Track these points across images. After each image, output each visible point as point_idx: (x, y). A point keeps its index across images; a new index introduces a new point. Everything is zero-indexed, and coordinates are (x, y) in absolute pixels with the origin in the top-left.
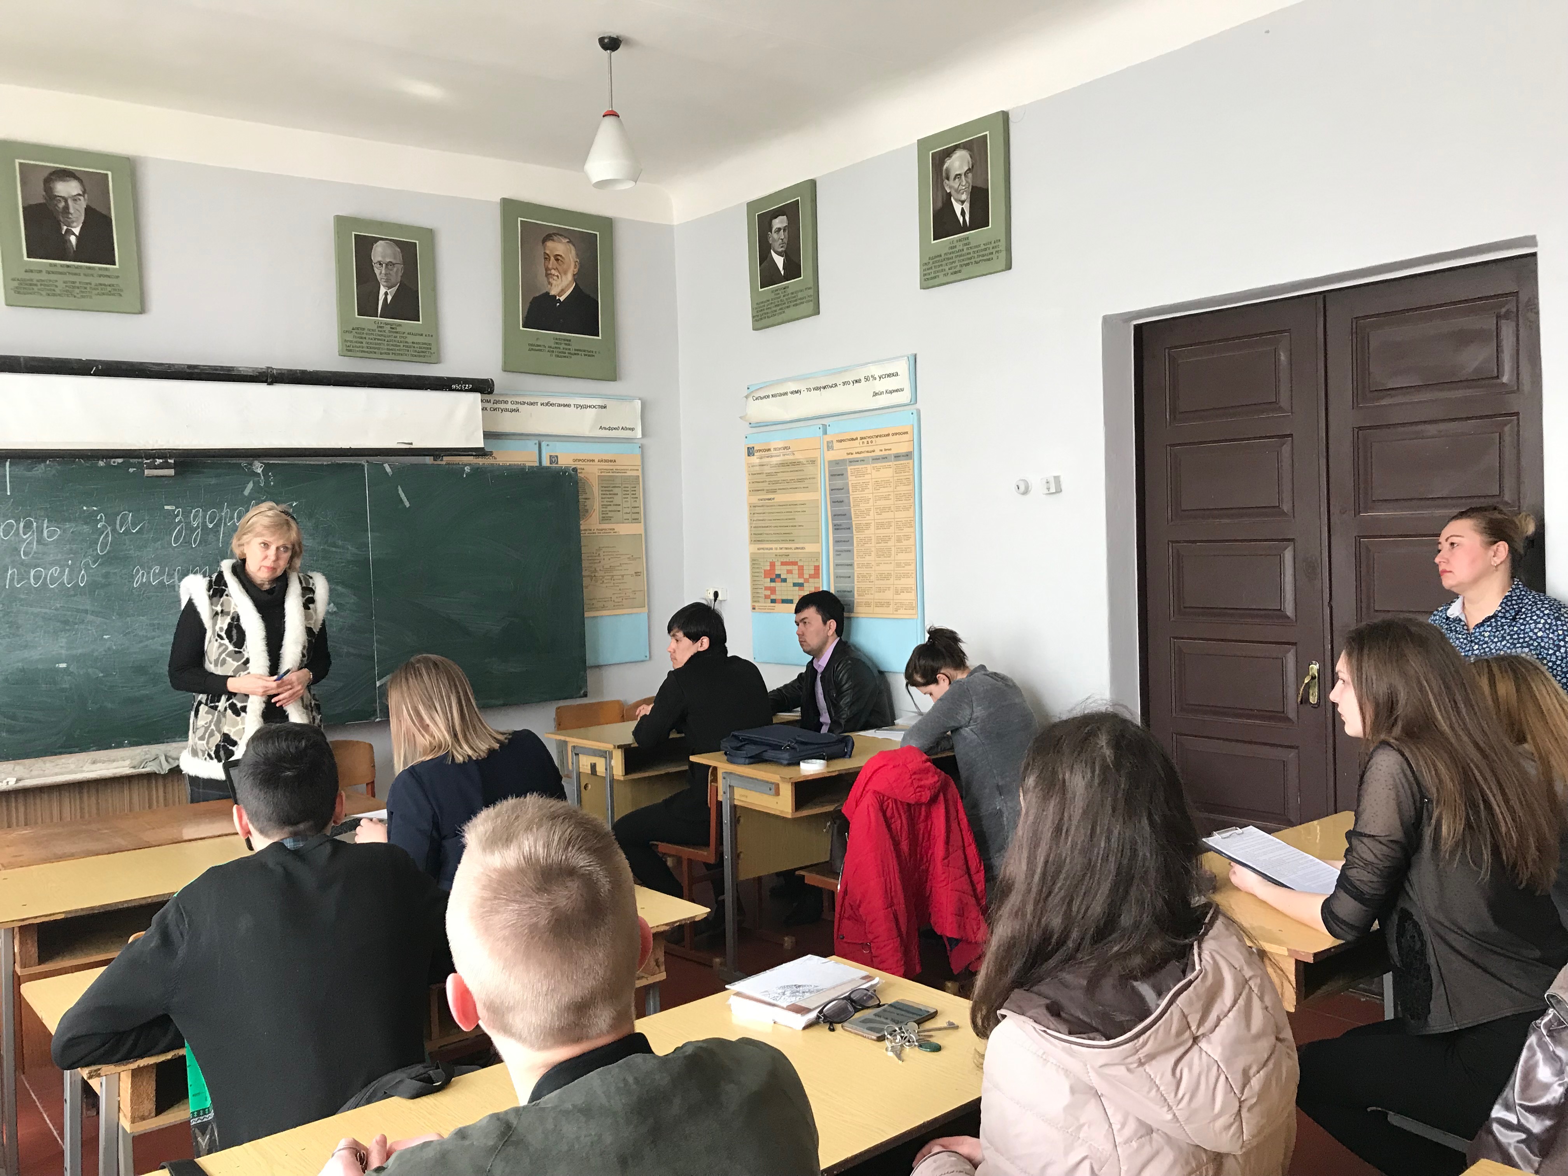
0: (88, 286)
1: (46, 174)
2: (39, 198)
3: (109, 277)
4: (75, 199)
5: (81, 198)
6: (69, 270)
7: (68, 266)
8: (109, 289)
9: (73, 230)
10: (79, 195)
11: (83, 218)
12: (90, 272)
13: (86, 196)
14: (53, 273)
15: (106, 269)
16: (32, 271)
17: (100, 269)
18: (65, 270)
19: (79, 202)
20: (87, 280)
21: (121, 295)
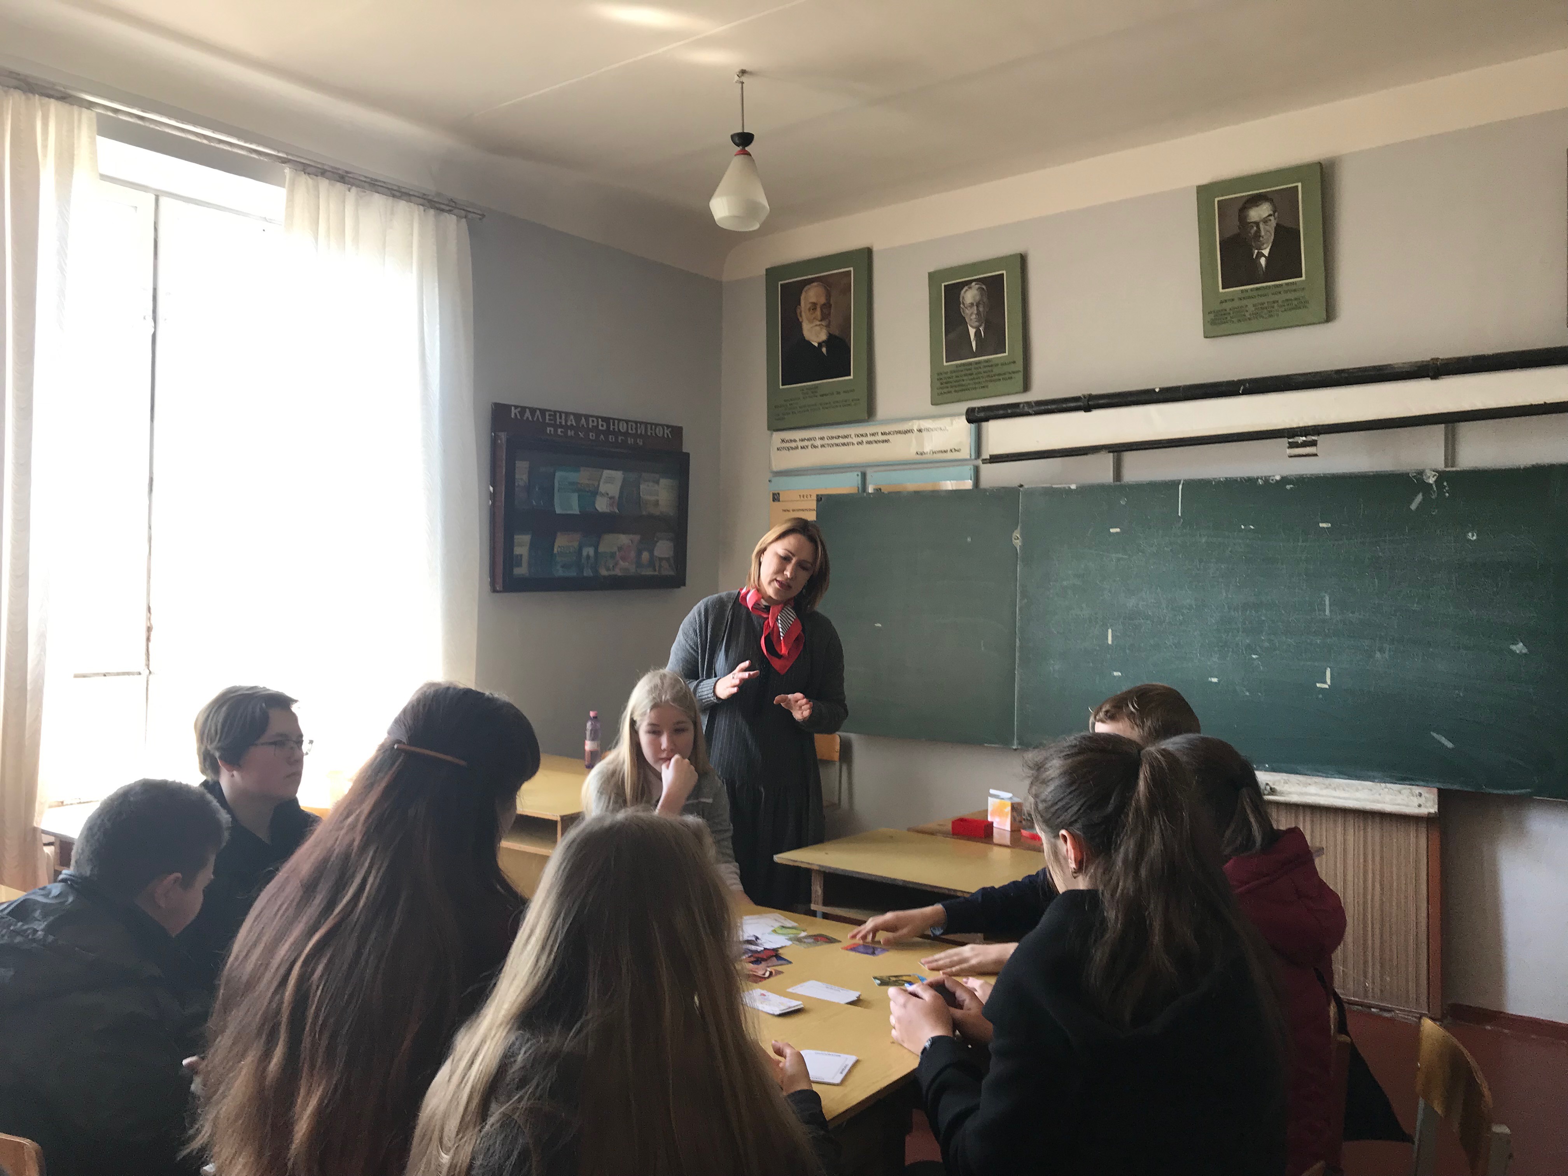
0: (1276, 305)
1: (1240, 205)
2: (1234, 227)
3: (1295, 290)
4: (1266, 221)
5: (1272, 218)
6: (1260, 292)
7: (1257, 289)
8: (1296, 302)
9: (1263, 251)
10: (1270, 215)
11: (1272, 237)
12: (1279, 289)
13: (1276, 214)
14: (1244, 298)
15: (1293, 283)
16: (1226, 301)
17: (1287, 284)
18: (1255, 293)
19: (1269, 223)
20: (1276, 297)
21: (1306, 307)
